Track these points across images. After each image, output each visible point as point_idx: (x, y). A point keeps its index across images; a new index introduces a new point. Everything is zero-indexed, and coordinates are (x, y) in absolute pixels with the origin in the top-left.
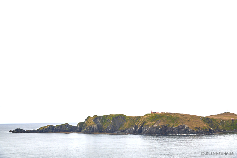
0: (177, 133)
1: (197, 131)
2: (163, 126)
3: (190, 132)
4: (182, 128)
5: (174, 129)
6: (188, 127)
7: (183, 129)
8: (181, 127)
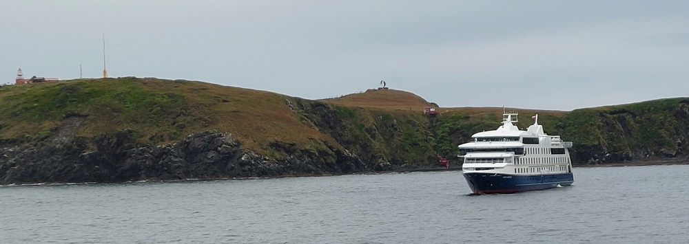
0: (181, 170)
1: (279, 161)
2: (102, 140)
3: (247, 168)
4: (206, 149)
5: (165, 153)
6: (238, 144)
7: (211, 154)
8: (198, 143)
